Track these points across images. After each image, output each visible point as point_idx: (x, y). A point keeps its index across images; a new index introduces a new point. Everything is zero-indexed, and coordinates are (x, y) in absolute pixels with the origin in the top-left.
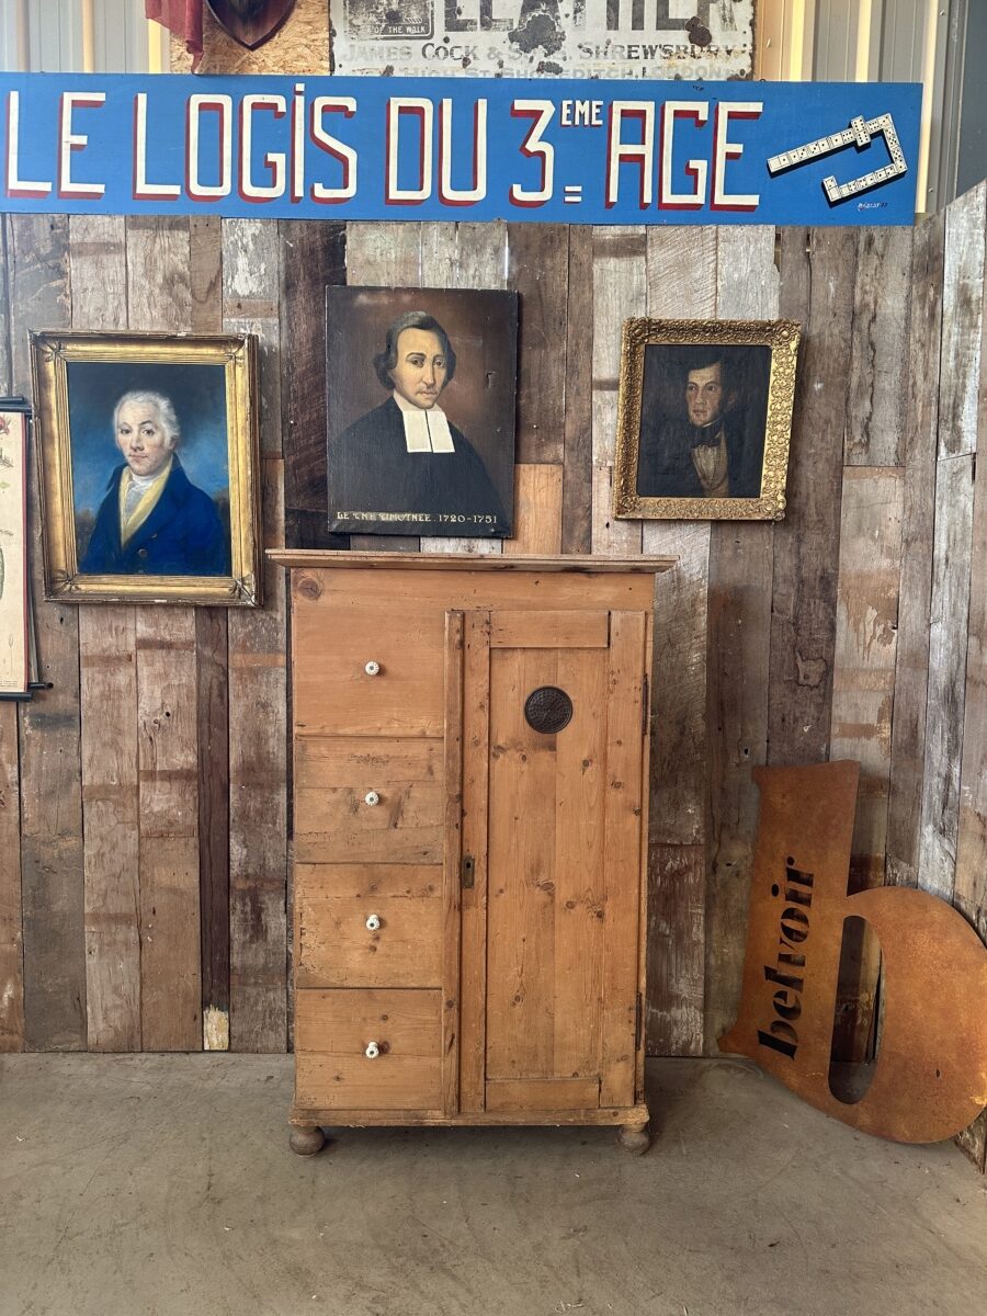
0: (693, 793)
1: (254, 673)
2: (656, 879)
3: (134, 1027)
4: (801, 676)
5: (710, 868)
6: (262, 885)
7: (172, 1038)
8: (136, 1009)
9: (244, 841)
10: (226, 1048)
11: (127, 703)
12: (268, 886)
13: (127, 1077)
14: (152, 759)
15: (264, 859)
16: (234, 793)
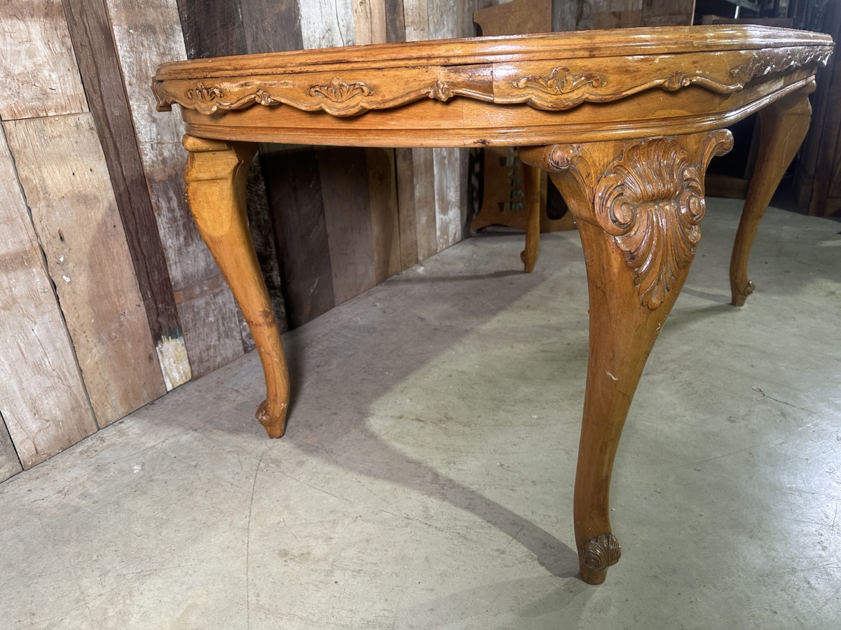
9: (150, 113)
10: (189, 377)
15: (178, 135)
16: (121, 40)
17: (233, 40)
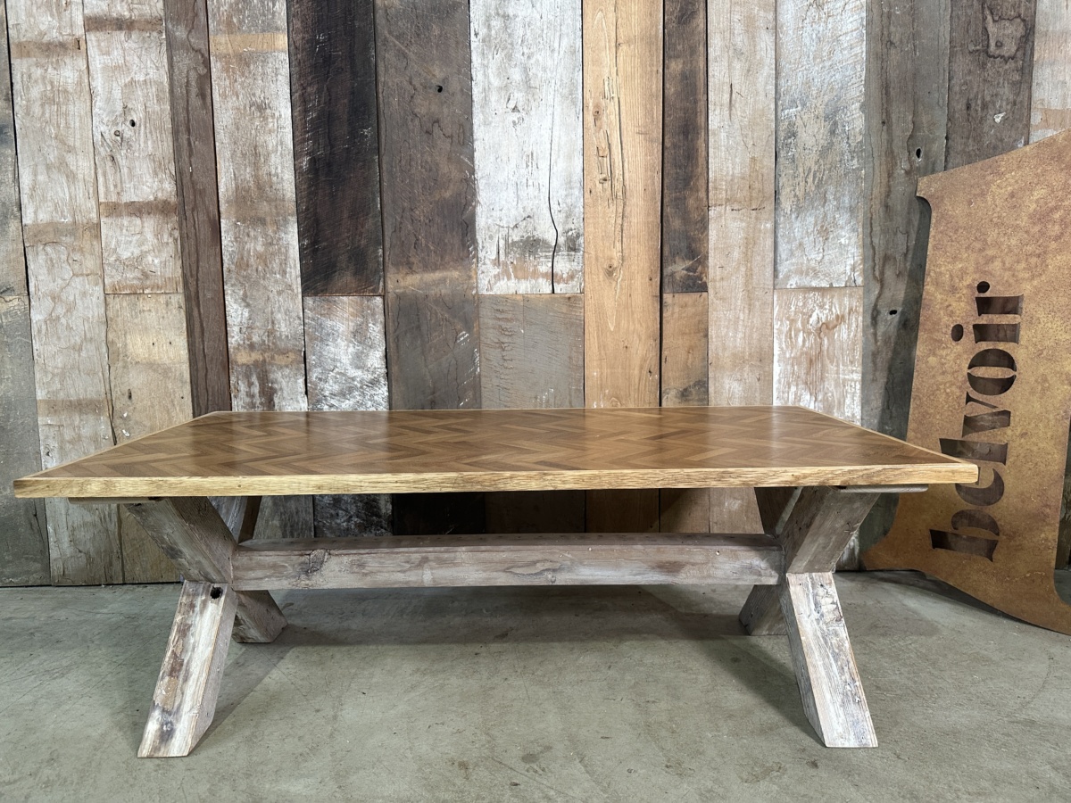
0: (847, 216)
1: (244, 61)
2: (796, 335)
3: (112, 552)
4: (992, 43)
5: (869, 320)
6: (273, 358)
8: (113, 527)
9: (244, 298)
11: (77, 108)
12: (279, 360)
14: (115, 186)
15: (273, 323)
16: (226, 232)
17: (363, 230)
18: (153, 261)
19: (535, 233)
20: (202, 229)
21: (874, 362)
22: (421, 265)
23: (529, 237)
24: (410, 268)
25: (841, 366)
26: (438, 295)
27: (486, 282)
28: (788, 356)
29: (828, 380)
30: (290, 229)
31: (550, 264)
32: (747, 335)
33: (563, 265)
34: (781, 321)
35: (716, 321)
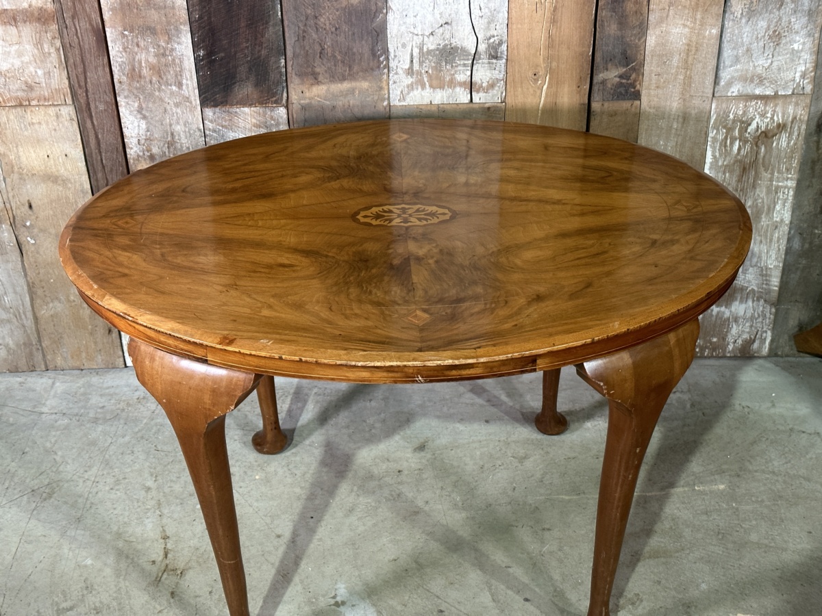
0: (804, 20)
2: (732, 143)
3: (32, 344)
7: (84, 355)
8: (29, 323)
9: (140, 110)
13: (35, 406)
15: (172, 134)
16: (114, 41)
17: (263, 40)
18: (36, 72)
19: (453, 41)
20: (86, 38)
21: (813, 169)
22: (327, 76)
23: (446, 45)
24: (315, 79)
25: (776, 174)
26: (346, 106)
27: (399, 93)
28: (720, 164)
29: (761, 186)
30: (183, 39)
31: (469, 73)
32: (679, 143)
33: (483, 74)
34: (718, 130)
35: (647, 130)
